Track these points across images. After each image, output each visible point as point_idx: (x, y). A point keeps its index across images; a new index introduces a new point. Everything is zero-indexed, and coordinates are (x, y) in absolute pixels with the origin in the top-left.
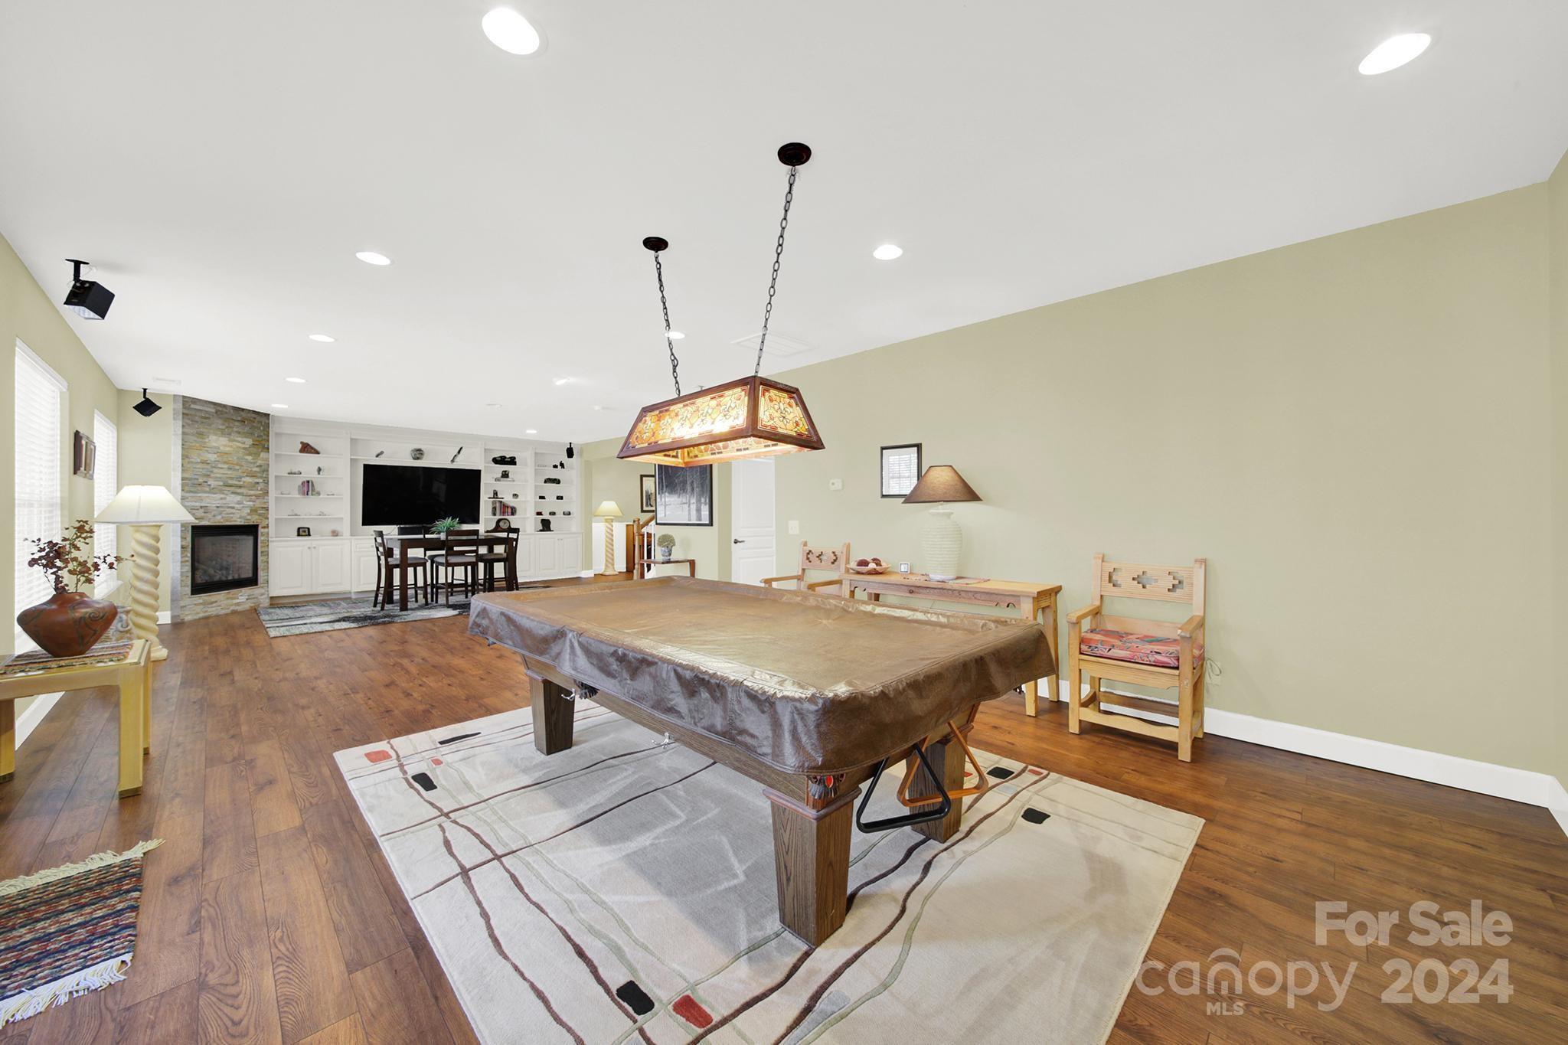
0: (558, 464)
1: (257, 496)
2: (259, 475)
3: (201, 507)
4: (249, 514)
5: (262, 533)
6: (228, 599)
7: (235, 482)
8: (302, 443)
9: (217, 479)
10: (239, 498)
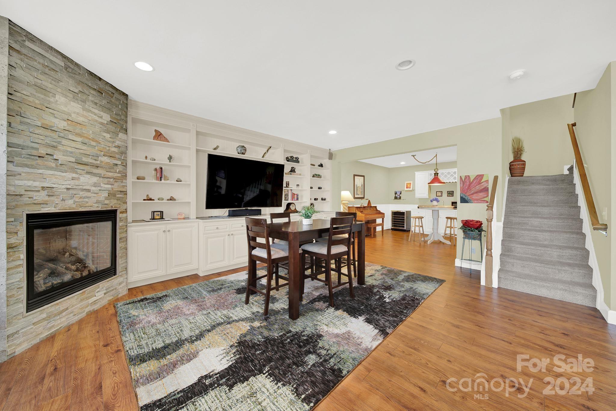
1: (116, 179)
2: (117, 156)
4: (106, 198)
5: (120, 218)
6: (82, 300)
7: (89, 160)
8: (156, 131)
9: (65, 153)
10: (95, 179)
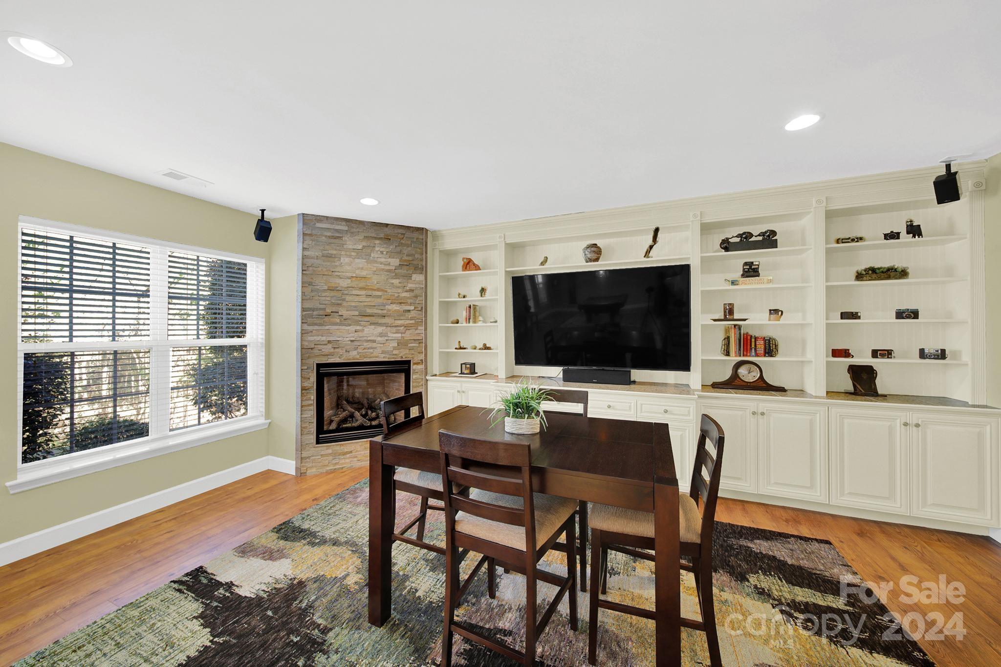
0: (903, 230)
1: (407, 327)
3: (329, 342)
4: (396, 349)
7: (375, 311)
8: (465, 260)
9: (350, 308)
10: (380, 329)
